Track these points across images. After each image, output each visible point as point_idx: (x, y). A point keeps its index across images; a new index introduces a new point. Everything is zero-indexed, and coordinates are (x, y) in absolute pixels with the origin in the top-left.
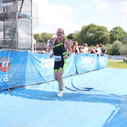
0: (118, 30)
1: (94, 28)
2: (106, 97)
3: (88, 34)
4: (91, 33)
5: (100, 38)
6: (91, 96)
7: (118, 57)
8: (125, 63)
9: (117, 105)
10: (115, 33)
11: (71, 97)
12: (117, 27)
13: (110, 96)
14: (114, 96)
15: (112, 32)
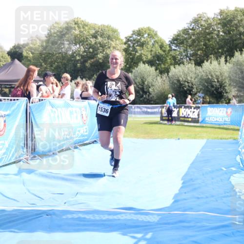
0: (146, 35)
1: (82, 30)
2: (111, 217)
3: (67, 46)
4: (76, 45)
5: (100, 56)
6: (70, 216)
7: (145, 110)
8: (165, 124)
9: (139, 236)
10: (137, 46)
11: (13, 221)
12: (142, 29)
13: (121, 213)
14: (130, 213)
15: (129, 43)
